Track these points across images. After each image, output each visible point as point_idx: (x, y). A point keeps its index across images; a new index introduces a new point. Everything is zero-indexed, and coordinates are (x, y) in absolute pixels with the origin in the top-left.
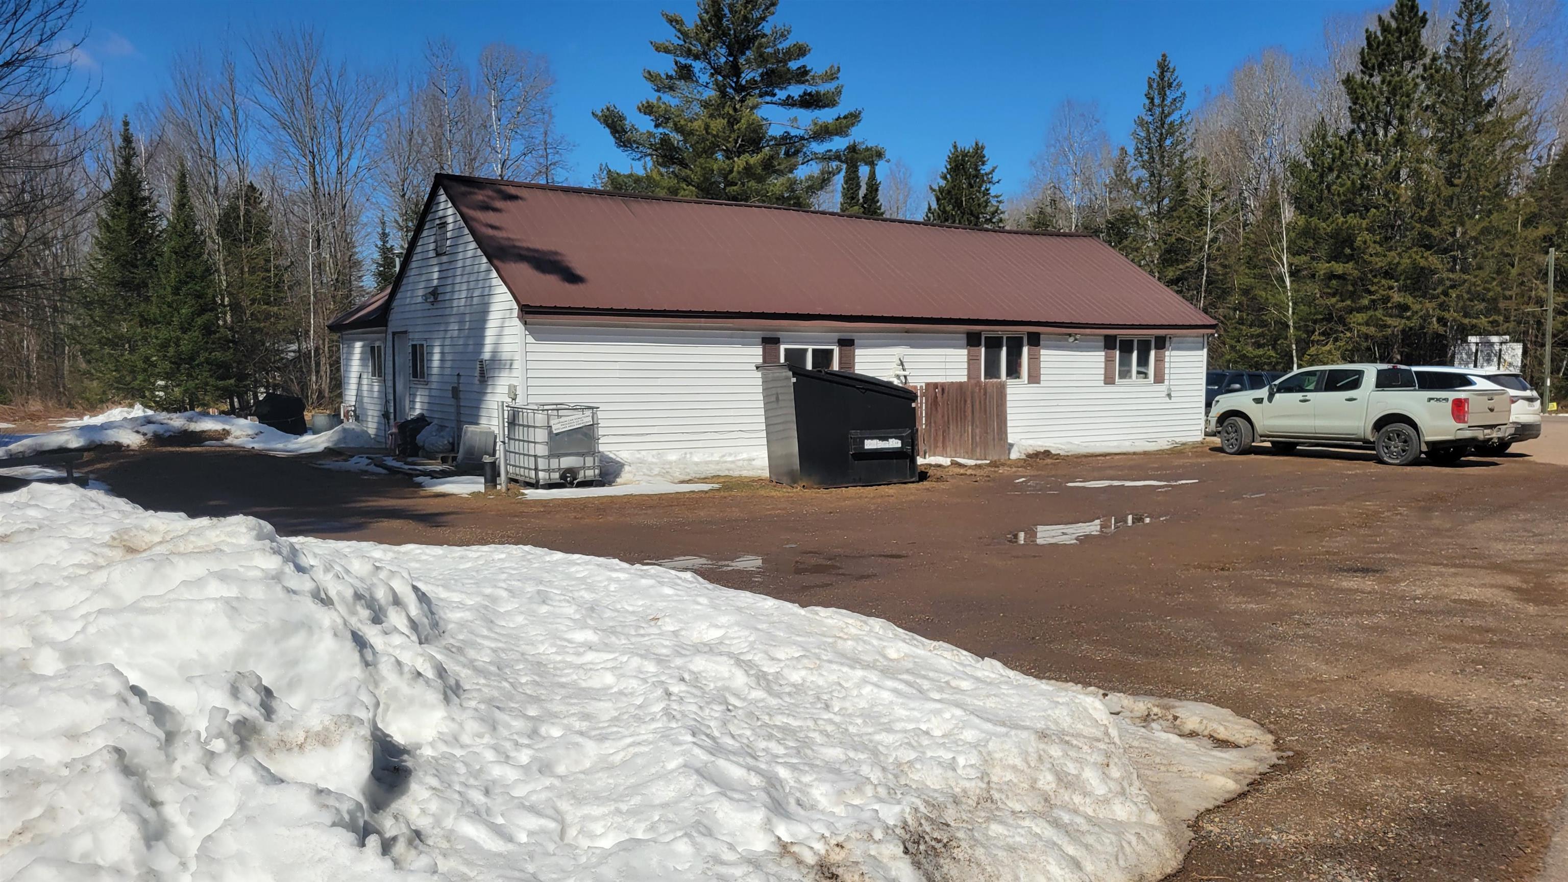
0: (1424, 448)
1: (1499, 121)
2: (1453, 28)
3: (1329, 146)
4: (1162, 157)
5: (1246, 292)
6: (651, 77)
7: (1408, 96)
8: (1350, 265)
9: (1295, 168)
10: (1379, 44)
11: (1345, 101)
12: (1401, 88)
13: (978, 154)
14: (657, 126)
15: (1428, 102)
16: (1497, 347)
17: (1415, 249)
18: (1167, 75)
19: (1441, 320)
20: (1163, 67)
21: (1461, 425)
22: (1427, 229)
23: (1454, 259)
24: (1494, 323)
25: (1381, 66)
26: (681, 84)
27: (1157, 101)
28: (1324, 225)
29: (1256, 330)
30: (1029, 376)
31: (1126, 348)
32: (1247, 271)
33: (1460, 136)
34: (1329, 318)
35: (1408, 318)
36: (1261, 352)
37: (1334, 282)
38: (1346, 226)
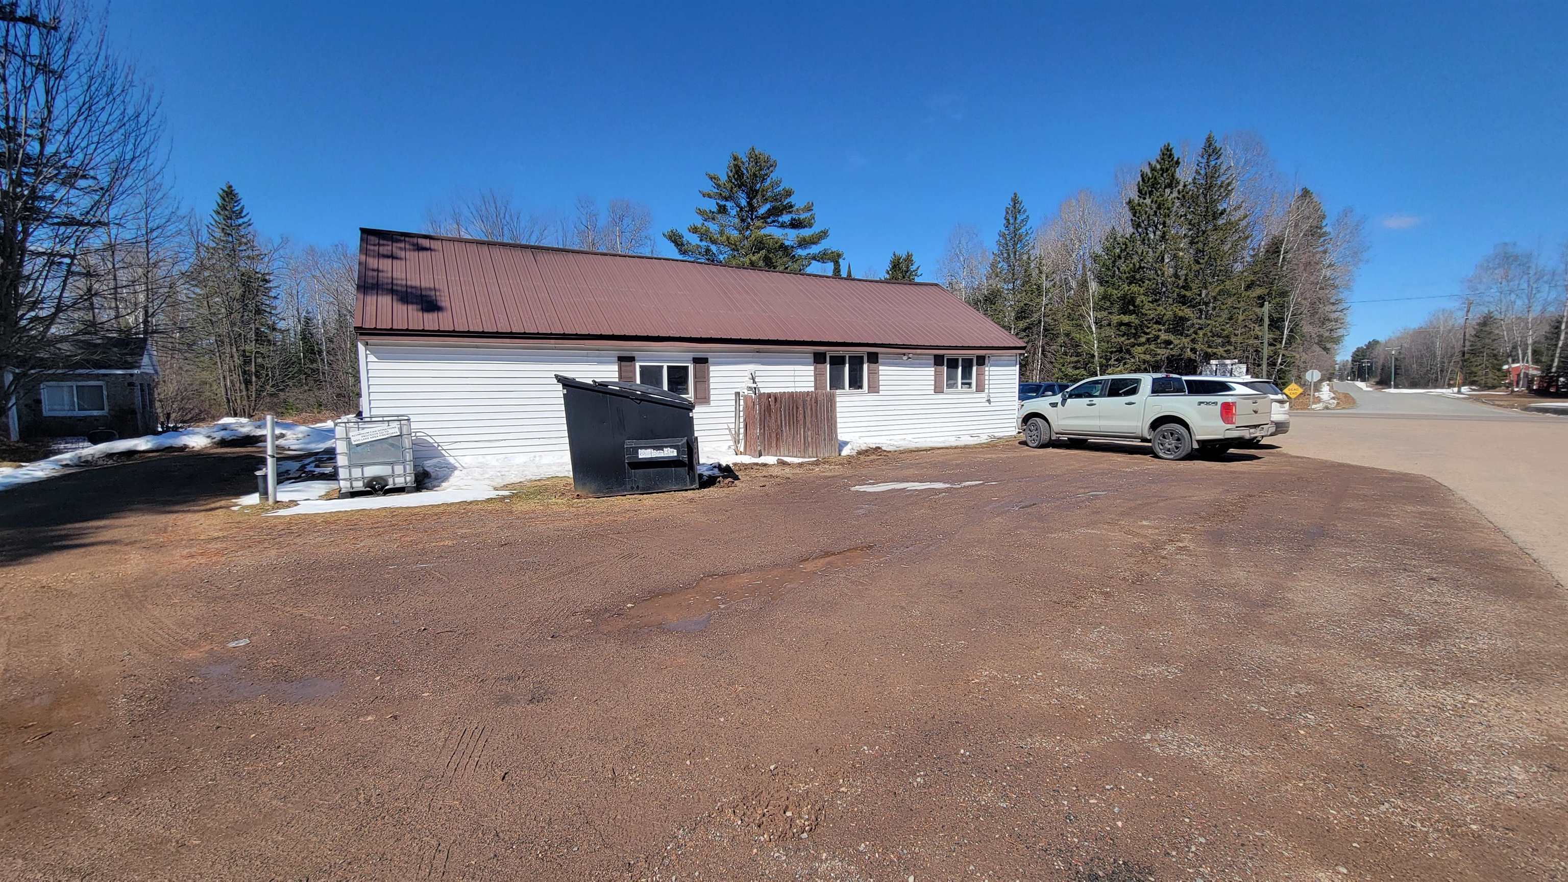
0: (1196, 446)
1: (1229, 223)
2: (1198, 165)
3: (1118, 244)
4: (1015, 254)
5: (1067, 335)
6: (701, 212)
7: (1168, 209)
8: (1133, 316)
9: (1096, 258)
10: (1149, 179)
11: (1128, 215)
12: (1164, 205)
13: (909, 259)
14: (701, 240)
15: (1182, 211)
16: (1229, 367)
17: (1175, 305)
18: (1017, 205)
19: (1193, 350)
20: (1015, 201)
21: (1229, 426)
22: (1183, 292)
23: (1201, 311)
24: (1227, 351)
25: (1151, 193)
26: (719, 216)
27: (1011, 221)
28: (1116, 292)
29: (1074, 359)
30: (869, 387)
31: (953, 364)
32: (1068, 322)
33: (1204, 232)
34: (1120, 351)
35: (1172, 349)
36: (1077, 372)
37: (1123, 327)
38: (1130, 292)
